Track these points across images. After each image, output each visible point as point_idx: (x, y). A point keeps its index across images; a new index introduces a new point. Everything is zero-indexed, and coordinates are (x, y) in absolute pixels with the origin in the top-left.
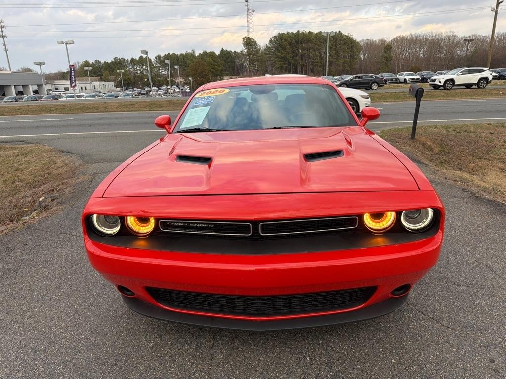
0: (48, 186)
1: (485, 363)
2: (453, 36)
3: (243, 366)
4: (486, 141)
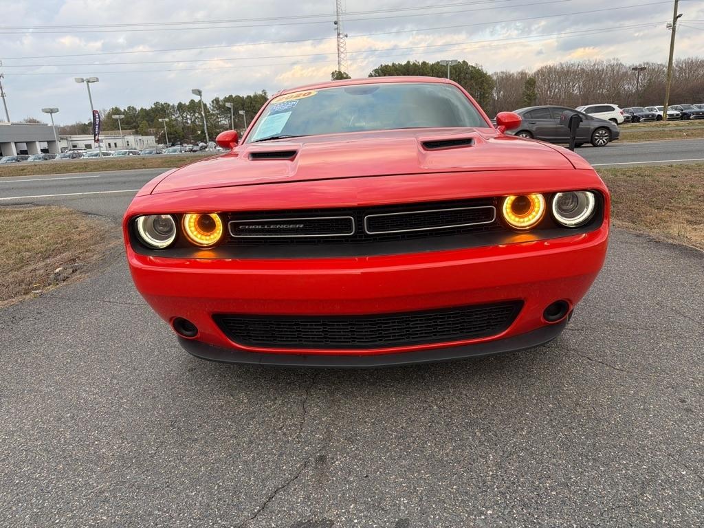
0: (67, 255)
1: (673, 404)
2: (617, 65)
3: (348, 418)
4: (667, 186)
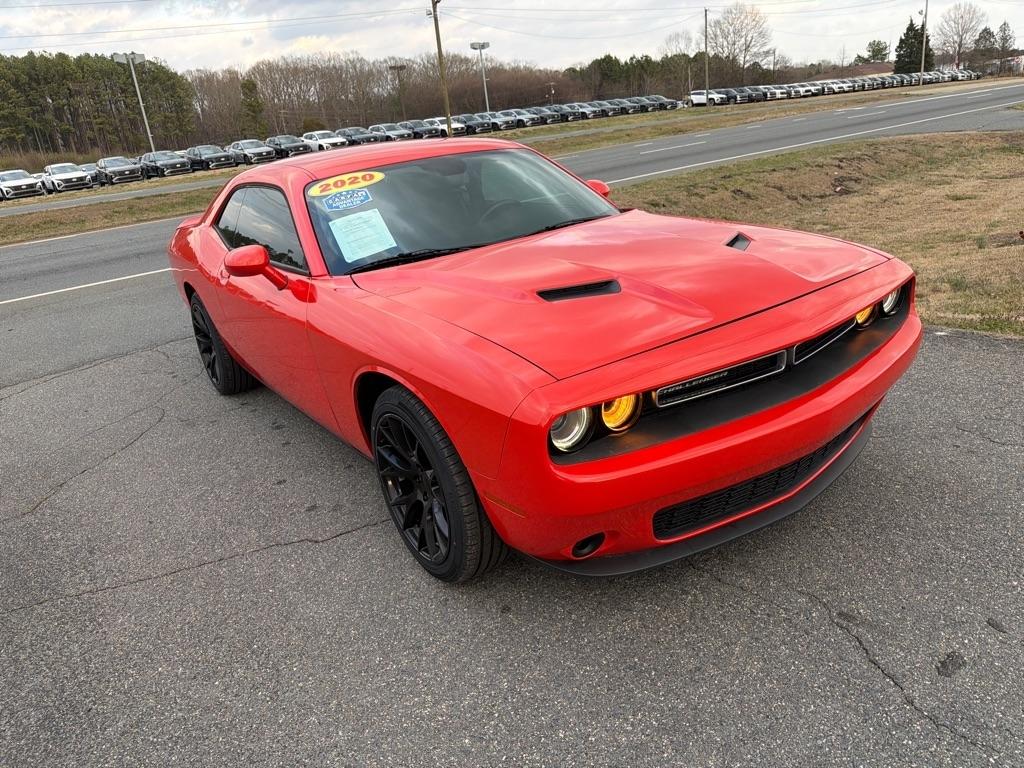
2: (358, 60)
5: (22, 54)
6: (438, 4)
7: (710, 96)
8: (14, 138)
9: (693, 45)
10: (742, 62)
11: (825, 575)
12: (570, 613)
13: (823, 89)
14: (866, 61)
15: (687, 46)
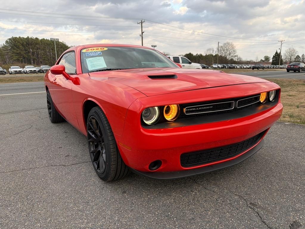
5: (26, 37)
6: (143, 33)
7: (218, 66)
8: (19, 59)
9: (214, 52)
10: (228, 58)
11: (246, 190)
12: (148, 195)
13: (251, 67)
14: (263, 61)
15: (213, 52)
